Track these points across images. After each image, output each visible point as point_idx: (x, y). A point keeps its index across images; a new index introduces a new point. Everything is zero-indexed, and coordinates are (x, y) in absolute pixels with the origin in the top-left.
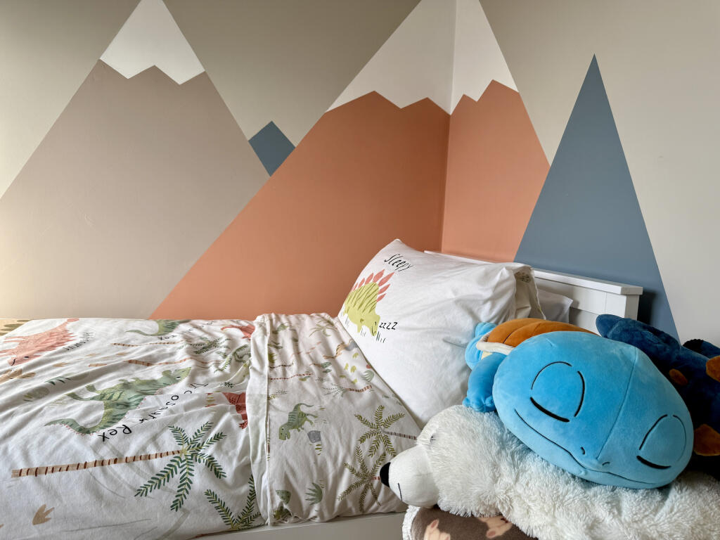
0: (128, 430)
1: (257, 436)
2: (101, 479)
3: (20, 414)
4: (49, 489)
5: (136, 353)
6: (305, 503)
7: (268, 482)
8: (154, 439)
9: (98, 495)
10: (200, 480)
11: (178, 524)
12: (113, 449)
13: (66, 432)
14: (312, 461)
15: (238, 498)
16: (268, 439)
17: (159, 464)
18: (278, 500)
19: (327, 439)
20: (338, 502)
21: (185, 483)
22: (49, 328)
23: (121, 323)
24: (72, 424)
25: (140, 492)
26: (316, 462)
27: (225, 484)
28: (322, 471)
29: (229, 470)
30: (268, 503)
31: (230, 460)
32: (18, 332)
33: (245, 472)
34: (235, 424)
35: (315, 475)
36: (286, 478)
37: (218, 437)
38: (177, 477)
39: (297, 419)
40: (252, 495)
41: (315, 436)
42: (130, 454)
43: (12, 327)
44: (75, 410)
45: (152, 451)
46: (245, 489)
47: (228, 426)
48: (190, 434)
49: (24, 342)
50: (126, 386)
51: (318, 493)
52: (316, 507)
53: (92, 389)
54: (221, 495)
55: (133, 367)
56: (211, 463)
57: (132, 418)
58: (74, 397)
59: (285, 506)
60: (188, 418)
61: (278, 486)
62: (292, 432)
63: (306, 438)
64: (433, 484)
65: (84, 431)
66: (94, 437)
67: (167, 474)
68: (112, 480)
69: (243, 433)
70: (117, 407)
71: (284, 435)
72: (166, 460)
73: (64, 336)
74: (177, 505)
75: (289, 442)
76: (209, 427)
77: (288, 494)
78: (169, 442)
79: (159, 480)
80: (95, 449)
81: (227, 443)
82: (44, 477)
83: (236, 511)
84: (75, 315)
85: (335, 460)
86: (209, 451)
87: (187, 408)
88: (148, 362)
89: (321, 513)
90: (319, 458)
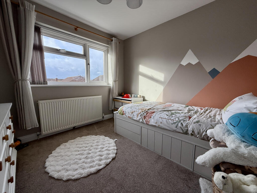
0: (172, 117)
1: (190, 122)
2: (168, 120)
3: (162, 112)
4: (162, 120)
5: (179, 109)
6: (196, 134)
7: (190, 129)
8: (175, 118)
9: (167, 123)
10: (180, 125)
11: (176, 129)
12: (170, 118)
13: (165, 115)
14: (198, 128)
15: (185, 129)
16: (191, 123)
17: (175, 121)
18: (191, 132)
19: (202, 126)
20: (202, 136)
21: (178, 125)
22: (169, 104)
23: (180, 105)
24: (166, 114)
25: (172, 124)
26: (199, 129)
27: (183, 127)
28: (200, 130)
29: (184, 125)
30: (190, 132)
31: (185, 124)
32: (165, 104)
33: (187, 126)
34: (188, 120)
35: (198, 130)
36: (193, 129)
37: (184, 121)
38: (177, 124)
39: (198, 122)
40: (187, 130)
41: (200, 125)
42: (171, 119)
43: (165, 103)
44: (167, 113)
45: (174, 119)
46: (187, 128)
47: (186, 120)
48: (180, 119)
49: (166, 105)
50: (175, 112)
51: (198, 133)
52: (198, 135)
53: (171, 112)
54: (182, 128)
55: (178, 110)
56: (182, 123)
57: (174, 115)
58: (168, 112)
59: (192, 133)
60: (181, 117)
61: (191, 130)
62: (196, 123)
63: (198, 124)
64: (213, 134)
65: (167, 115)
66: (168, 116)
67: (176, 123)
68: (169, 121)
69: (188, 121)
70: (172, 114)
71: (194, 123)
72: (176, 121)
73: (171, 105)
74: (176, 127)
75: (195, 124)
76: (183, 119)
77: (193, 132)
78: (177, 119)
79: (174, 123)
80: (168, 118)
81: (185, 122)
82: (162, 119)
83: (184, 131)
84: (173, 103)
85: (203, 130)
86: (182, 122)
87: (182, 116)
88: (180, 110)
89: (199, 137)
90: (200, 128)
